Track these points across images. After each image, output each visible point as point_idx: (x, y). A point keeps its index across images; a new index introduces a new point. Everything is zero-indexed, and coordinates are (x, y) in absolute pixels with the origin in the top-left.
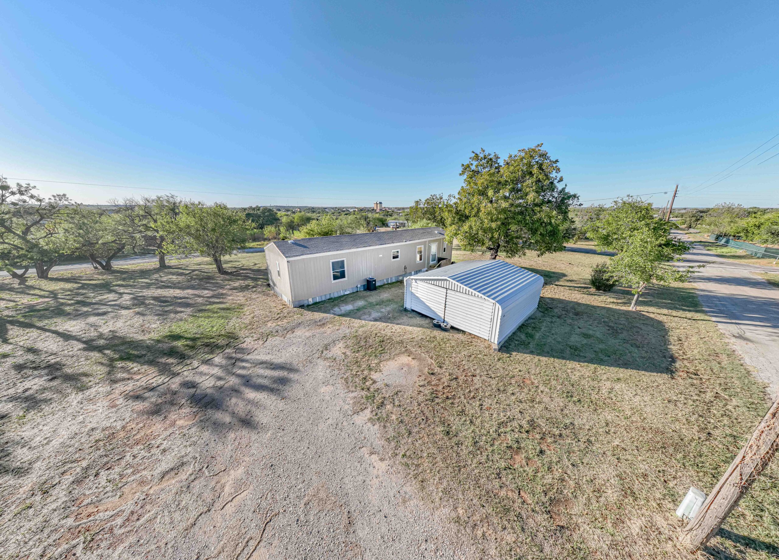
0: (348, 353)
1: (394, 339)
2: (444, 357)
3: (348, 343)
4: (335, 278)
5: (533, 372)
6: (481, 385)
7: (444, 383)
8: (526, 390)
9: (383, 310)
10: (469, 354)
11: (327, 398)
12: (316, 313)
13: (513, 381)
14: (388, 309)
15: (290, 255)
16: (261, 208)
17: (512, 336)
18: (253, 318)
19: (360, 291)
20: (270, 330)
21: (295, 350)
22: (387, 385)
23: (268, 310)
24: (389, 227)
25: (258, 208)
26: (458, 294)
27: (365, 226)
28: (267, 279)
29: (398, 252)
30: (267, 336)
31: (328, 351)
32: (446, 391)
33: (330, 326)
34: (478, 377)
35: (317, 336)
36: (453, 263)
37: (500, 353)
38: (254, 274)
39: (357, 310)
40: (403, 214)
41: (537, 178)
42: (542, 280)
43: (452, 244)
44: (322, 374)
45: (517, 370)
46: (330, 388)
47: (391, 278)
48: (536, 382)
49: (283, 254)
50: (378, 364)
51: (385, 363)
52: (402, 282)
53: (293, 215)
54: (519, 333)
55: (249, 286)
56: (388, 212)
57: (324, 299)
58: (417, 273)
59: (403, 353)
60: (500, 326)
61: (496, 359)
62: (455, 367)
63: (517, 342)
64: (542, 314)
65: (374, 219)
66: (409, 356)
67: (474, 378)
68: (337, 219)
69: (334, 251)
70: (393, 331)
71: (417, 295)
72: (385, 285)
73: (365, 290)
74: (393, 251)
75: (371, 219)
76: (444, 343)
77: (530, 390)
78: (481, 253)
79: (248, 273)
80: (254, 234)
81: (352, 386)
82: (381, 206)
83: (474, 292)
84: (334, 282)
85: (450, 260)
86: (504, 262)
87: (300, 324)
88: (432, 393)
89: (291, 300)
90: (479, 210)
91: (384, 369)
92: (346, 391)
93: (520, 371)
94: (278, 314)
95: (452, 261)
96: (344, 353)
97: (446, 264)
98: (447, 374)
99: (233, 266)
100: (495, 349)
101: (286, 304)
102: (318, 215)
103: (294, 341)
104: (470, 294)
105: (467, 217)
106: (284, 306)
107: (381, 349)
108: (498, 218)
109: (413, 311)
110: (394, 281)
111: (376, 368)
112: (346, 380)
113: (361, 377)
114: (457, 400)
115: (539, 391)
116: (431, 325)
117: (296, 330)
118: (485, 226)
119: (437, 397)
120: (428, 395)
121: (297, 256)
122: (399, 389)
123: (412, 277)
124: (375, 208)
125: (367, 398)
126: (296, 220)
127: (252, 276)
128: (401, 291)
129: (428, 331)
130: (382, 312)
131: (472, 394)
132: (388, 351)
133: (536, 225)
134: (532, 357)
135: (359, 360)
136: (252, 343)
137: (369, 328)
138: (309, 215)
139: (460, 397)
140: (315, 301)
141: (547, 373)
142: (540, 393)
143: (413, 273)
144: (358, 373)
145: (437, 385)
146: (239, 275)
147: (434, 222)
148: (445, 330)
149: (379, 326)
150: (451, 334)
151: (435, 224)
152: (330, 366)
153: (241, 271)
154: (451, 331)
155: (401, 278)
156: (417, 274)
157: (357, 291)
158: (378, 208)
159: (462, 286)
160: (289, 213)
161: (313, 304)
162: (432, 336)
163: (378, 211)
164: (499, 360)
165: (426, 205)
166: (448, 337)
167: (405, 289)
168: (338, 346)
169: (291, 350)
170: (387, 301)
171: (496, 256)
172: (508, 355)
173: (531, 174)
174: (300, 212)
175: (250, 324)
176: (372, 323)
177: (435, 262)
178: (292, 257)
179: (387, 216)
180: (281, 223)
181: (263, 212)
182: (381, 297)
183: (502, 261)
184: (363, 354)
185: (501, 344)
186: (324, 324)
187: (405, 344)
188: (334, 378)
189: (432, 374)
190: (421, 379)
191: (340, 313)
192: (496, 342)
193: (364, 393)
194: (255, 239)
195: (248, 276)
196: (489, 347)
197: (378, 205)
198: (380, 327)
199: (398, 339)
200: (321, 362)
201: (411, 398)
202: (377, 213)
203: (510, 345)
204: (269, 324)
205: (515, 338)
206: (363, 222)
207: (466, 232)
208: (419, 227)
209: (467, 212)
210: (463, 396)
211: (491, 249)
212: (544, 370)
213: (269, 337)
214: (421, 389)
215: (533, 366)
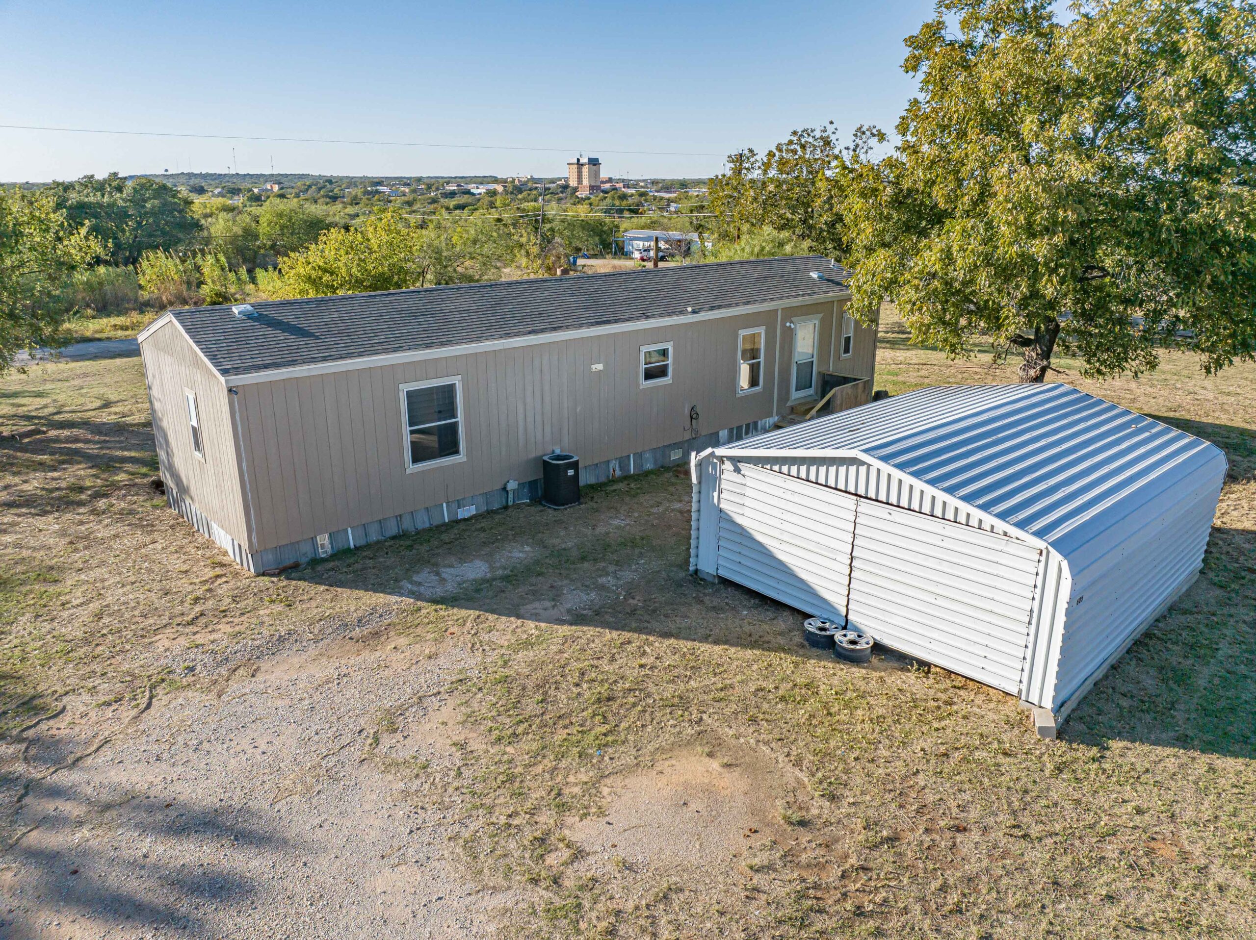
0: (477, 745)
1: (652, 688)
2: (842, 759)
3: (475, 705)
4: (419, 454)
5: (1189, 814)
6: (986, 862)
7: (846, 856)
8: (1159, 883)
9: (608, 580)
10: (942, 749)
11: (399, 912)
12: (345, 593)
13: (1110, 850)
14: (628, 575)
15: (237, 363)
16: (130, 184)
17: (1106, 677)
18: (99, 616)
19: (518, 507)
20: (163, 662)
21: (263, 747)
22: (628, 867)
23: (156, 586)
24: (627, 255)
25: (116, 183)
26: (899, 516)
27: (535, 250)
28: (154, 464)
29: (664, 353)
30: (153, 687)
31: (399, 736)
32: (852, 887)
33: (402, 641)
34: (975, 836)
35: (356, 677)
36: (880, 396)
37: (1063, 745)
38: (103, 444)
39: (506, 578)
40: (685, 205)
41: (1195, 69)
42: (1220, 462)
43: (875, 320)
44: (377, 823)
45: (1129, 807)
46: (409, 876)
47: (639, 456)
48: (1197, 850)
49: (213, 358)
50: (592, 787)
51: (617, 781)
52: (682, 469)
53: (255, 210)
54: (1132, 668)
55: (81, 489)
56: (624, 197)
57: (374, 537)
58: (736, 435)
59: (688, 743)
60: (1066, 638)
61: (1050, 767)
62: (889, 797)
63: (1125, 703)
64: (1219, 592)
65: (571, 225)
66: (710, 755)
67: (960, 837)
68: (423, 226)
69: (417, 347)
70: (649, 660)
71: (739, 520)
72: (613, 481)
73: (536, 500)
74: (645, 349)
75: (557, 225)
76: (846, 705)
77: (1174, 883)
78: (988, 358)
79: (77, 440)
80: (101, 284)
81: (494, 870)
82: (596, 174)
83: (965, 508)
84: (413, 468)
85: (869, 383)
86: (1075, 391)
87: (281, 640)
88: (801, 896)
89: (245, 546)
90: (985, 193)
91: (616, 806)
92: (471, 886)
93: (1139, 811)
94: (197, 600)
95: (876, 389)
96: (461, 746)
97: (855, 403)
98: (859, 823)
99: (21, 411)
100: (1043, 731)
101: (225, 560)
102: (350, 210)
103: (259, 711)
104: (950, 515)
105: (939, 218)
106: (218, 571)
107: (603, 729)
108: (1055, 223)
109: (726, 583)
110: (649, 466)
111: (585, 801)
112: (471, 846)
113: (528, 835)
114: (894, 922)
115: (1210, 885)
116: (798, 638)
117: (265, 665)
118: (1000, 251)
119: (820, 911)
120: (787, 902)
121: (266, 367)
122: (674, 879)
123: (720, 451)
124: (573, 183)
125: (552, 913)
126: (263, 229)
127: (92, 449)
128: (677, 506)
129: (785, 663)
130: (603, 587)
131: (953, 898)
132: (631, 738)
133: (1196, 252)
134: (1184, 759)
135: (520, 769)
136: (92, 714)
137: (554, 648)
138: (317, 210)
139: (906, 910)
140: (341, 545)
141: (1243, 817)
142: (1214, 894)
143: (724, 434)
144: (516, 822)
145: (820, 866)
146: (43, 447)
147: (803, 237)
148: (851, 658)
149: (590, 641)
150: (875, 675)
151: (806, 244)
152: (406, 794)
153: (53, 433)
154: (874, 660)
155: (675, 455)
156: (739, 438)
157: (506, 507)
158: (586, 182)
159: (919, 485)
160: (238, 201)
161: (334, 557)
162: (800, 680)
163: (582, 193)
164: (1059, 769)
165: (772, 173)
166: (862, 685)
167: (695, 497)
168: (437, 718)
169: (245, 744)
170: (624, 544)
171: (1043, 370)
172: (1094, 751)
173: (1174, 55)
174: (282, 196)
175: (86, 642)
176: (565, 630)
177: (811, 391)
178: (247, 370)
179: (621, 211)
180: (207, 241)
181: (138, 200)
182: (601, 529)
183: (1067, 387)
184: (535, 746)
185: (1065, 711)
186: (376, 634)
187: (694, 709)
188: (426, 839)
189: (802, 823)
190: (757, 841)
191: (439, 592)
192: (1048, 703)
193: (540, 895)
194: (104, 308)
195: (77, 452)
196: (1022, 721)
197: (585, 170)
198: (597, 645)
199: (669, 691)
200: (370, 776)
201: (722, 913)
202: (581, 201)
203: (1100, 712)
204: (162, 642)
205: (1119, 683)
206: (524, 235)
207: (934, 275)
208: (746, 256)
209: (939, 195)
210: (918, 907)
211: (1026, 343)
212: (1229, 808)
213: (159, 691)
214: (758, 879)
215: (1189, 793)
